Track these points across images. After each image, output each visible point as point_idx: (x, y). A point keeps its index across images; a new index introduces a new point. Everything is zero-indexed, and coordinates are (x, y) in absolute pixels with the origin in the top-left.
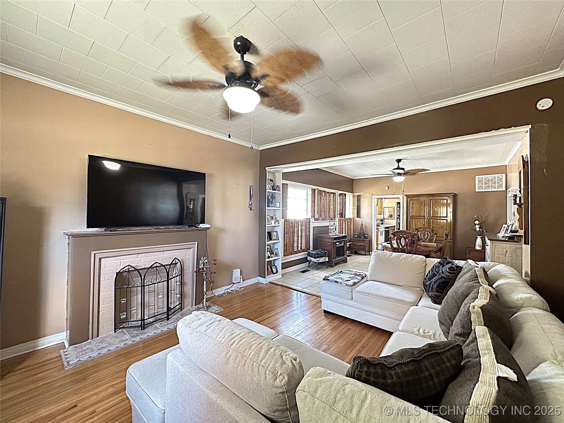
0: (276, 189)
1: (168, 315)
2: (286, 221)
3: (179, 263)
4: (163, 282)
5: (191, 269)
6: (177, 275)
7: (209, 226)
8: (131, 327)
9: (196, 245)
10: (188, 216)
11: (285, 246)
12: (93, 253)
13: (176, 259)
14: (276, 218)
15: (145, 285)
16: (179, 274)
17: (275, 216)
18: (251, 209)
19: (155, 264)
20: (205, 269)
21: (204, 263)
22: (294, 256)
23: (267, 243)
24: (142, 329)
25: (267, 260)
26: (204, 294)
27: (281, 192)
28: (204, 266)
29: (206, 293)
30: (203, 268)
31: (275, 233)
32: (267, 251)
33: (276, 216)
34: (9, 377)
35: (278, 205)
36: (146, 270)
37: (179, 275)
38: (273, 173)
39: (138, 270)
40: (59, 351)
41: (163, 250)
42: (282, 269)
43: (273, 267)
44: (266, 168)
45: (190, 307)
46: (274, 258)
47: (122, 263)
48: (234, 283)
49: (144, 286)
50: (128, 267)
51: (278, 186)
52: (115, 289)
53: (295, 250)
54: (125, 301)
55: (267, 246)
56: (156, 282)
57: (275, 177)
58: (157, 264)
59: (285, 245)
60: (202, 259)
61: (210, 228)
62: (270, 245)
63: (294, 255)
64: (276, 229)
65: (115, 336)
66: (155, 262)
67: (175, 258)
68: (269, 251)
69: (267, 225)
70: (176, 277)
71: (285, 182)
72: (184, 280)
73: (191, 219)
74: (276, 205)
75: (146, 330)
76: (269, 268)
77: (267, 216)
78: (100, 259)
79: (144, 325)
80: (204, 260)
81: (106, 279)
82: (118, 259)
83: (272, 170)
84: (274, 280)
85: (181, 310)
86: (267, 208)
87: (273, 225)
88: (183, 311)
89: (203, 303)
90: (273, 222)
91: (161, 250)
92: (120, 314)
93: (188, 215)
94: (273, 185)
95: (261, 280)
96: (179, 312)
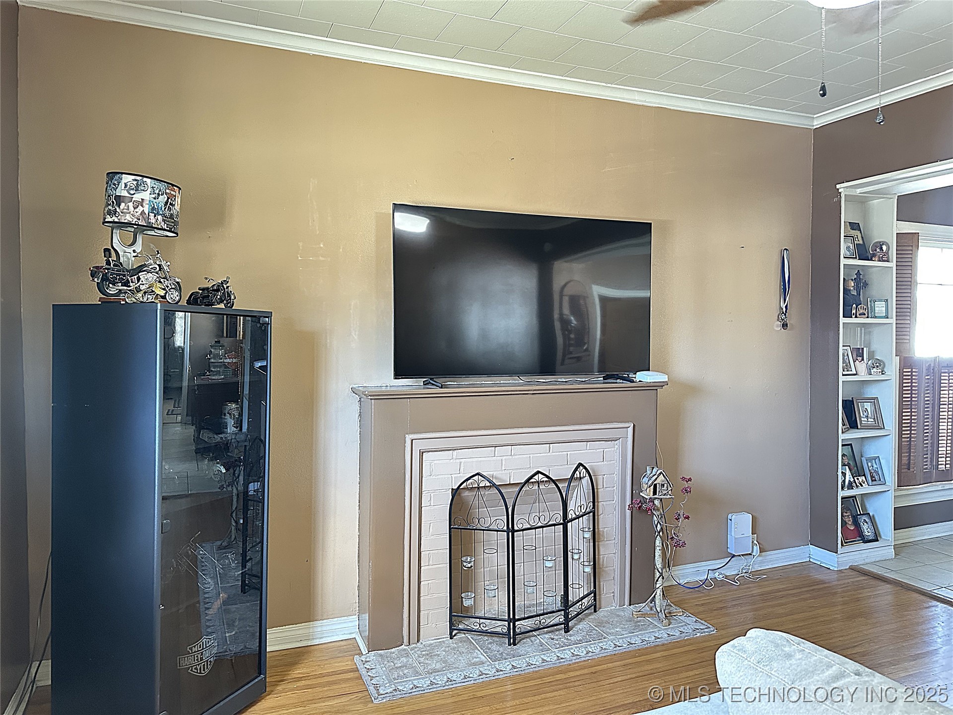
0: (874, 255)
1: (567, 619)
2: (907, 365)
3: (588, 477)
4: (554, 525)
5: (617, 498)
6: (583, 511)
7: (664, 378)
8: (486, 632)
9: (630, 430)
10: (571, 353)
11: (905, 450)
12: (409, 438)
13: (581, 468)
14: (871, 355)
15: (516, 528)
16: (588, 510)
17: (869, 346)
18: (785, 326)
19: (536, 477)
20: (657, 502)
21: (655, 485)
22: (940, 488)
23: (842, 437)
24: (510, 645)
25: (841, 494)
26: (658, 575)
27: (893, 264)
28: (655, 493)
29: (661, 574)
30: (652, 500)
31: (868, 406)
32: (844, 465)
33: (873, 348)
34: (284, 691)
35: (880, 308)
36: (517, 489)
37: (589, 513)
38: (861, 202)
39: (497, 487)
40: (351, 657)
41: (550, 440)
42: (894, 530)
43: (864, 517)
44: (838, 186)
45: (614, 606)
46: (866, 489)
47: (462, 465)
48: (734, 556)
49: (514, 531)
50: (476, 478)
51: (880, 245)
52: (450, 529)
53: (942, 467)
54: (472, 564)
55: (843, 445)
56: (540, 524)
57: (865, 212)
58: (541, 476)
59: (904, 448)
60: (649, 472)
61: (666, 383)
62: (851, 445)
63: (939, 486)
64: (871, 392)
65: (454, 649)
66: (535, 471)
67: (580, 464)
68: (849, 465)
69: (842, 379)
70: (582, 516)
71: (908, 227)
72: (598, 528)
73: (579, 359)
74: (873, 309)
75: (520, 648)
76: (849, 521)
77: (841, 348)
78: (421, 454)
79: (515, 634)
80: (653, 475)
81: (432, 504)
82: (454, 457)
83: (859, 191)
84: (867, 561)
85: (595, 611)
86: (842, 320)
87: (863, 376)
88: (601, 613)
89: (653, 600)
90: (862, 367)
91: (545, 440)
92: (463, 595)
93: (571, 349)
94: (861, 242)
95: (819, 555)
96: (591, 614)
